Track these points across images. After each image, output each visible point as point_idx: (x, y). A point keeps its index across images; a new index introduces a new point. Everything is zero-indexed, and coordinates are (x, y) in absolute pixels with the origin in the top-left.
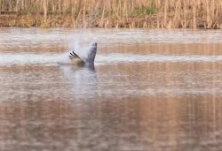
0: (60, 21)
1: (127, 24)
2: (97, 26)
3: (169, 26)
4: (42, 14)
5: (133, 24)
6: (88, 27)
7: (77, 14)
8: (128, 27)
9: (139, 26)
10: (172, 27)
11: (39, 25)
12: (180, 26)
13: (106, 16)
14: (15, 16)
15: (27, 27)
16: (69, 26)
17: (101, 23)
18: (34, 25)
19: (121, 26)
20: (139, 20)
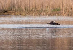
0: (29, 14)
1: (51, 14)
2: (41, 15)
3: (65, 15)
4: (23, 11)
5: (53, 14)
6: (38, 15)
7: (34, 11)
8: (51, 15)
9: (55, 15)
10: (66, 16)
11: (22, 15)
12: (68, 15)
13: (44, 12)
14: (14, 12)
15: (18, 15)
16: (32, 15)
17: (42, 14)
18: (20, 15)
19: (49, 15)
20: (55, 13)
